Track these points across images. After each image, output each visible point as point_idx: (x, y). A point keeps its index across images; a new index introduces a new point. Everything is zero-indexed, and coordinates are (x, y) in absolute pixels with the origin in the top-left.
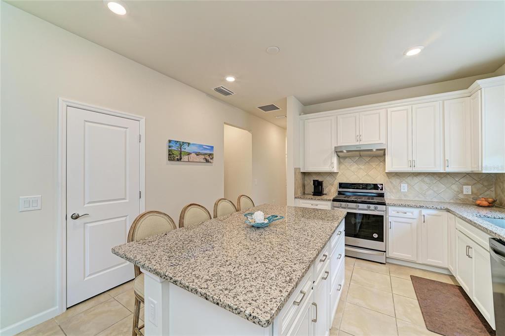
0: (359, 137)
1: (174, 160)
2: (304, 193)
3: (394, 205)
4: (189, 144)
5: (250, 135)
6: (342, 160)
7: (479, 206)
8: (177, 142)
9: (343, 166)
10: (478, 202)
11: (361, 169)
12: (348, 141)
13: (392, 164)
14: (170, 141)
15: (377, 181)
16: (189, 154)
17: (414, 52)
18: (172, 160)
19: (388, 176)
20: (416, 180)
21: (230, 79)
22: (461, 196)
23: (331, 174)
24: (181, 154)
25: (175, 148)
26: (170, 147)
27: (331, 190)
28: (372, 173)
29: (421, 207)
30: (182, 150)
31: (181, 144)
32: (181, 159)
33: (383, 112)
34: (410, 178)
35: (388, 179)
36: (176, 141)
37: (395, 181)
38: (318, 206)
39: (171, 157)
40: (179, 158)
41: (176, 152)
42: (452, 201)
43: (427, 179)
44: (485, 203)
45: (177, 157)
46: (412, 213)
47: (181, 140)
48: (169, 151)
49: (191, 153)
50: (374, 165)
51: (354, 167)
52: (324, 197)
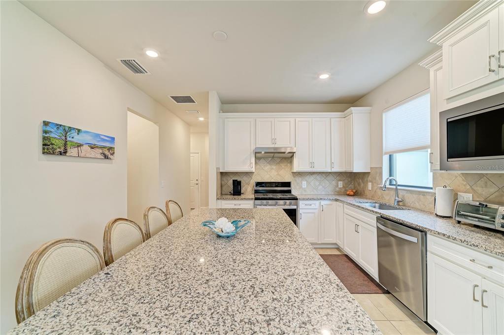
0: (274, 140)
1: (54, 153)
2: (222, 194)
3: (304, 199)
4: (79, 131)
5: (156, 128)
6: (257, 161)
7: (348, 195)
8: (59, 126)
9: (258, 166)
10: (348, 193)
11: (272, 169)
12: (266, 143)
13: (298, 165)
14: (46, 124)
15: (286, 180)
16: (79, 146)
17: (324, 76)
18: (50, 154)
19: (293, 175)
20: (312, 178)
21: (152, 54)
22: (337, 189)
23: (248, 174)
24: (65, 145)
25: (54, 135)
26: (45, 132)
27: (248, 189)
28: (282, 172)
29: (321, 199)
30: (68, 139)
31: (67, 130)
32: (65, 152)
33: (292, 120)
34: (308, 177)
35: (293, 178)
36: (57, 125)
37: (299, 179)
38: (241, 205)
39: (48, 148)
40: (62, 150)
41: (57, 141)
42: (332, 193)
43: (318, 177)
44: (352, 193)
45: (58, 150)
46: (315, 204)
47: (67, 124)
48: (44, 138)
49: (82, 145)
50: (283, 165)
51: (268, 167)
52: (242, 196)
